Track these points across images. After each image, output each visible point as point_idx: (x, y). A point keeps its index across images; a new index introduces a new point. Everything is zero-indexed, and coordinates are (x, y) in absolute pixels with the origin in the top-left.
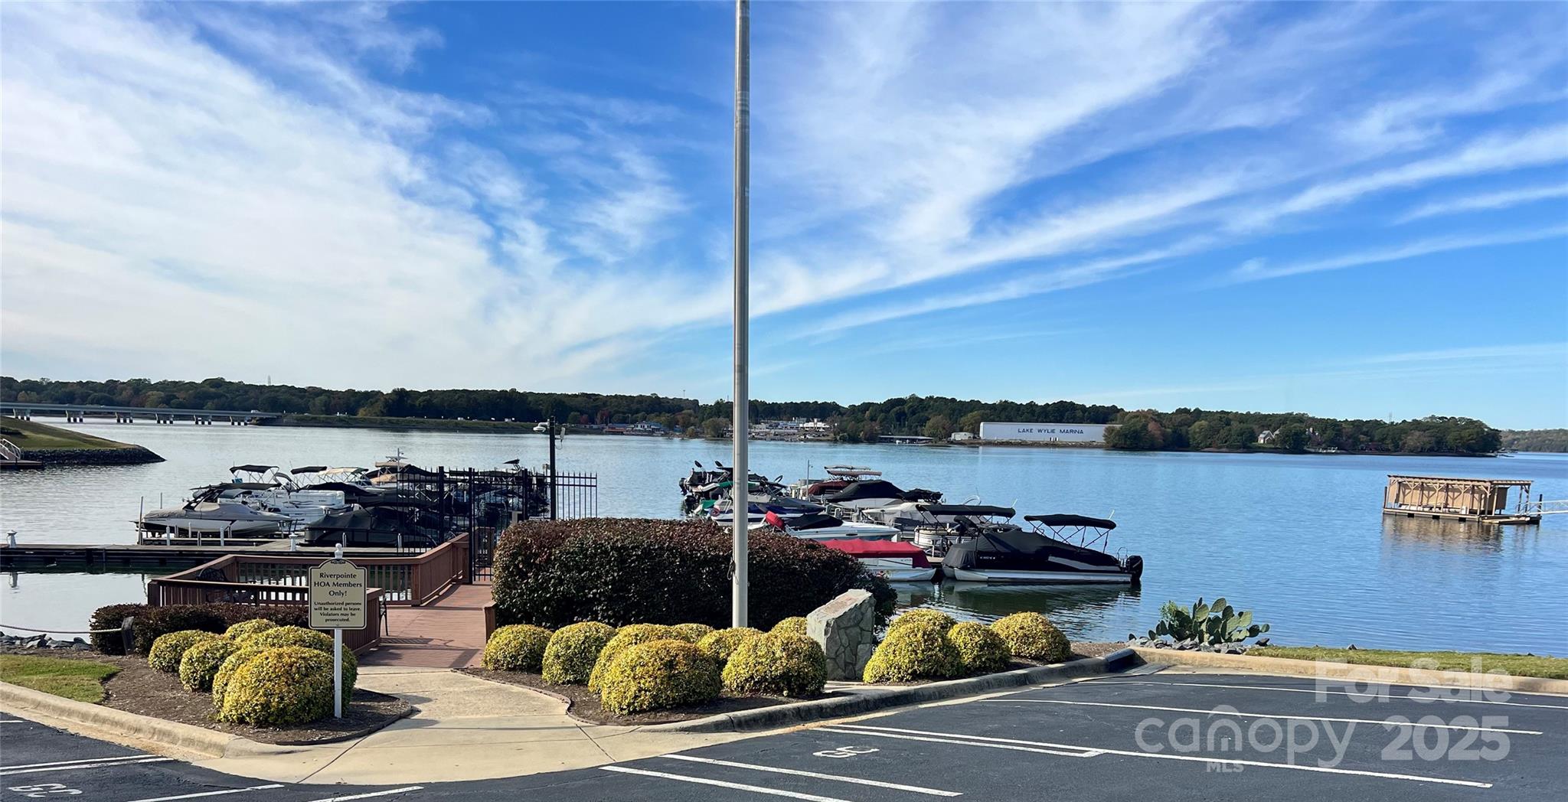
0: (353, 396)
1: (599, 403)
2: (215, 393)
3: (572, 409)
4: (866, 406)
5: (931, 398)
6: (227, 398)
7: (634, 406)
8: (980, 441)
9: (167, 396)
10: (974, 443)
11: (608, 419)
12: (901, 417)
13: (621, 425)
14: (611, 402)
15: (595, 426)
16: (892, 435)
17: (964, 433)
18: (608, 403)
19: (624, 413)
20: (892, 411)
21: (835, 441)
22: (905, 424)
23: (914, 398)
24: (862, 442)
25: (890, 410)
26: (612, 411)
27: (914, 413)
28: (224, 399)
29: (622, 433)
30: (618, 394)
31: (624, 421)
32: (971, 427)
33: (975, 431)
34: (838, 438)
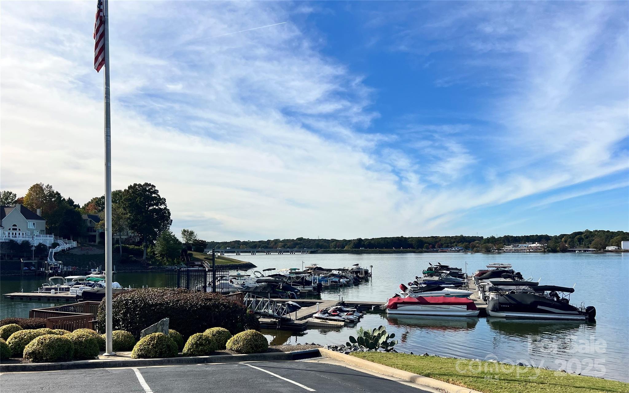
0: (345, 242)
1: (438, 240)
2: (299, 243)
3: (426, 243)
4: (562, 236)
5: (596, 231)
6: (303, 244)
7: (453, 241)
8: (622, 250)
9: (284, 244)
10: (618, 251)
11: (441, 246)
12: (580, 240)
13: (446, 248)
14: (443, 239)
15: (435, 249)
16: (576, 248)
17: (613, 247)
18: (442, 240)
19: (448, 243)
20: (576, 237)
21: (544, 252)
22: (582, 243)
23: (587, 231)
24: (559, 252)
25: (575, 237)
26: (443, 243)
27: (587, 238)
28: (302, 245)
29: (446, 252)
30: (447, 236)
31: (447, 247)
32: (616, 244)
33: (619, 245)
34: (546, 250)
